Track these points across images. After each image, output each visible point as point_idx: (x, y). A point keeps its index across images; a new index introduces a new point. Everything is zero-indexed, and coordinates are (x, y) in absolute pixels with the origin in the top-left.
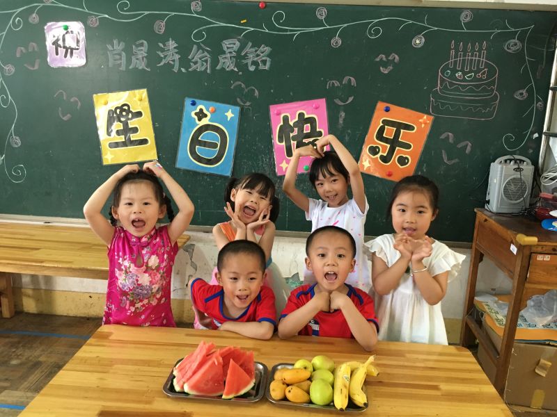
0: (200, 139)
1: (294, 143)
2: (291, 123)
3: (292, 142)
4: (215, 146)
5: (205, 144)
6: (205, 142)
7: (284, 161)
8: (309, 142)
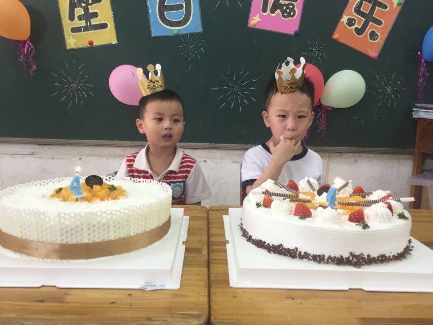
0: (165, 4)
1: (271, 2)
4: (179, 7)
5: (171, 8)
6: (171, 6)
7: (258, 15)
8: (285, 5)
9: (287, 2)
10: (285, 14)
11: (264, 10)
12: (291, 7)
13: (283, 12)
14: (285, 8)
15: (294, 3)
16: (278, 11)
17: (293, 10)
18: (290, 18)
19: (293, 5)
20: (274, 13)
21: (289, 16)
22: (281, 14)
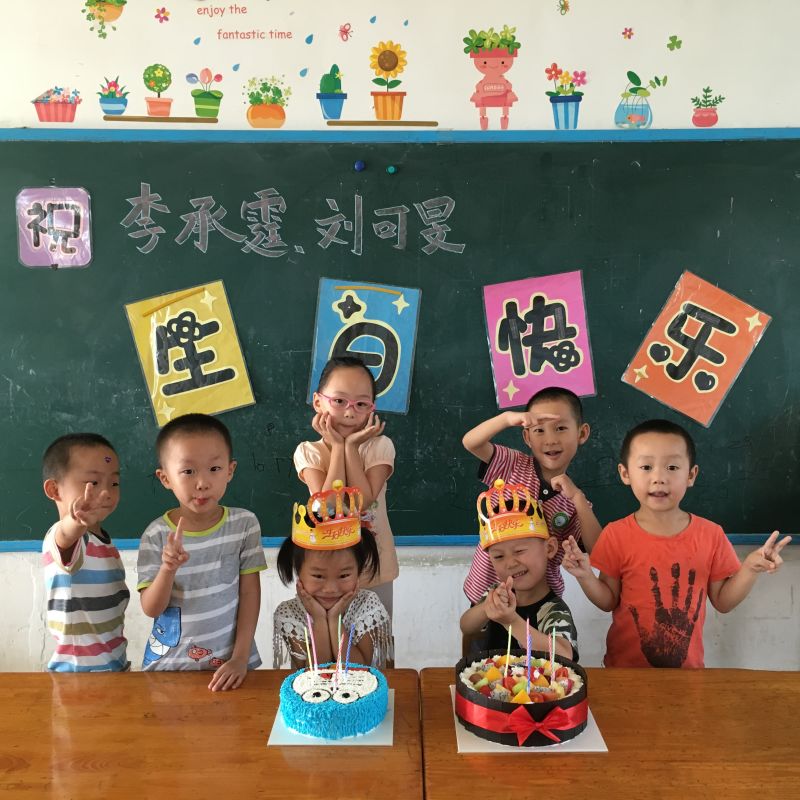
0: (348, 349)
1: (527, 351)
2: (522, 315)
3: (524, 348)
4: (374, 360)
7: (511, 383)
8: (554, 348)
9: (557, 343)
10: (562, 365)
11: (520, 370)
12: (567, 348)
13: (555, 362)
14: (555, 353)
15: (571, 340)
16: (546, 363)
17: (572, 352)
18: (572, 368)
19: (570, 345)
20: (538, 370)
21: (569, 365)
22: (552, 366)
